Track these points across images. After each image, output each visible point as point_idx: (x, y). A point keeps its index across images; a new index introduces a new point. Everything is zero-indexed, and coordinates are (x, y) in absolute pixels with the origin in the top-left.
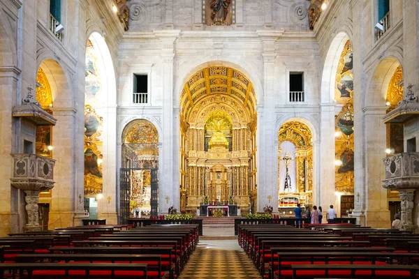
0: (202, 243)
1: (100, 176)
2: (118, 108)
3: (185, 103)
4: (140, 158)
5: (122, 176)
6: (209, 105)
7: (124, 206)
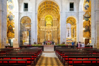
1: (14, 33)
3: (39, 12)
5: (20, 33)
6: (46, 13)
7: (21, 42)
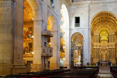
0: (99, 75)
2: (70, 29)
4: (77, 45)
